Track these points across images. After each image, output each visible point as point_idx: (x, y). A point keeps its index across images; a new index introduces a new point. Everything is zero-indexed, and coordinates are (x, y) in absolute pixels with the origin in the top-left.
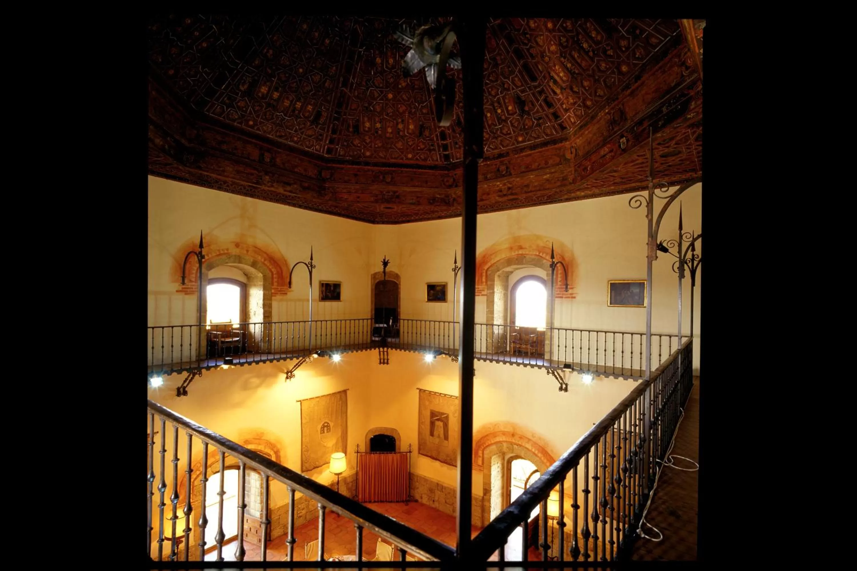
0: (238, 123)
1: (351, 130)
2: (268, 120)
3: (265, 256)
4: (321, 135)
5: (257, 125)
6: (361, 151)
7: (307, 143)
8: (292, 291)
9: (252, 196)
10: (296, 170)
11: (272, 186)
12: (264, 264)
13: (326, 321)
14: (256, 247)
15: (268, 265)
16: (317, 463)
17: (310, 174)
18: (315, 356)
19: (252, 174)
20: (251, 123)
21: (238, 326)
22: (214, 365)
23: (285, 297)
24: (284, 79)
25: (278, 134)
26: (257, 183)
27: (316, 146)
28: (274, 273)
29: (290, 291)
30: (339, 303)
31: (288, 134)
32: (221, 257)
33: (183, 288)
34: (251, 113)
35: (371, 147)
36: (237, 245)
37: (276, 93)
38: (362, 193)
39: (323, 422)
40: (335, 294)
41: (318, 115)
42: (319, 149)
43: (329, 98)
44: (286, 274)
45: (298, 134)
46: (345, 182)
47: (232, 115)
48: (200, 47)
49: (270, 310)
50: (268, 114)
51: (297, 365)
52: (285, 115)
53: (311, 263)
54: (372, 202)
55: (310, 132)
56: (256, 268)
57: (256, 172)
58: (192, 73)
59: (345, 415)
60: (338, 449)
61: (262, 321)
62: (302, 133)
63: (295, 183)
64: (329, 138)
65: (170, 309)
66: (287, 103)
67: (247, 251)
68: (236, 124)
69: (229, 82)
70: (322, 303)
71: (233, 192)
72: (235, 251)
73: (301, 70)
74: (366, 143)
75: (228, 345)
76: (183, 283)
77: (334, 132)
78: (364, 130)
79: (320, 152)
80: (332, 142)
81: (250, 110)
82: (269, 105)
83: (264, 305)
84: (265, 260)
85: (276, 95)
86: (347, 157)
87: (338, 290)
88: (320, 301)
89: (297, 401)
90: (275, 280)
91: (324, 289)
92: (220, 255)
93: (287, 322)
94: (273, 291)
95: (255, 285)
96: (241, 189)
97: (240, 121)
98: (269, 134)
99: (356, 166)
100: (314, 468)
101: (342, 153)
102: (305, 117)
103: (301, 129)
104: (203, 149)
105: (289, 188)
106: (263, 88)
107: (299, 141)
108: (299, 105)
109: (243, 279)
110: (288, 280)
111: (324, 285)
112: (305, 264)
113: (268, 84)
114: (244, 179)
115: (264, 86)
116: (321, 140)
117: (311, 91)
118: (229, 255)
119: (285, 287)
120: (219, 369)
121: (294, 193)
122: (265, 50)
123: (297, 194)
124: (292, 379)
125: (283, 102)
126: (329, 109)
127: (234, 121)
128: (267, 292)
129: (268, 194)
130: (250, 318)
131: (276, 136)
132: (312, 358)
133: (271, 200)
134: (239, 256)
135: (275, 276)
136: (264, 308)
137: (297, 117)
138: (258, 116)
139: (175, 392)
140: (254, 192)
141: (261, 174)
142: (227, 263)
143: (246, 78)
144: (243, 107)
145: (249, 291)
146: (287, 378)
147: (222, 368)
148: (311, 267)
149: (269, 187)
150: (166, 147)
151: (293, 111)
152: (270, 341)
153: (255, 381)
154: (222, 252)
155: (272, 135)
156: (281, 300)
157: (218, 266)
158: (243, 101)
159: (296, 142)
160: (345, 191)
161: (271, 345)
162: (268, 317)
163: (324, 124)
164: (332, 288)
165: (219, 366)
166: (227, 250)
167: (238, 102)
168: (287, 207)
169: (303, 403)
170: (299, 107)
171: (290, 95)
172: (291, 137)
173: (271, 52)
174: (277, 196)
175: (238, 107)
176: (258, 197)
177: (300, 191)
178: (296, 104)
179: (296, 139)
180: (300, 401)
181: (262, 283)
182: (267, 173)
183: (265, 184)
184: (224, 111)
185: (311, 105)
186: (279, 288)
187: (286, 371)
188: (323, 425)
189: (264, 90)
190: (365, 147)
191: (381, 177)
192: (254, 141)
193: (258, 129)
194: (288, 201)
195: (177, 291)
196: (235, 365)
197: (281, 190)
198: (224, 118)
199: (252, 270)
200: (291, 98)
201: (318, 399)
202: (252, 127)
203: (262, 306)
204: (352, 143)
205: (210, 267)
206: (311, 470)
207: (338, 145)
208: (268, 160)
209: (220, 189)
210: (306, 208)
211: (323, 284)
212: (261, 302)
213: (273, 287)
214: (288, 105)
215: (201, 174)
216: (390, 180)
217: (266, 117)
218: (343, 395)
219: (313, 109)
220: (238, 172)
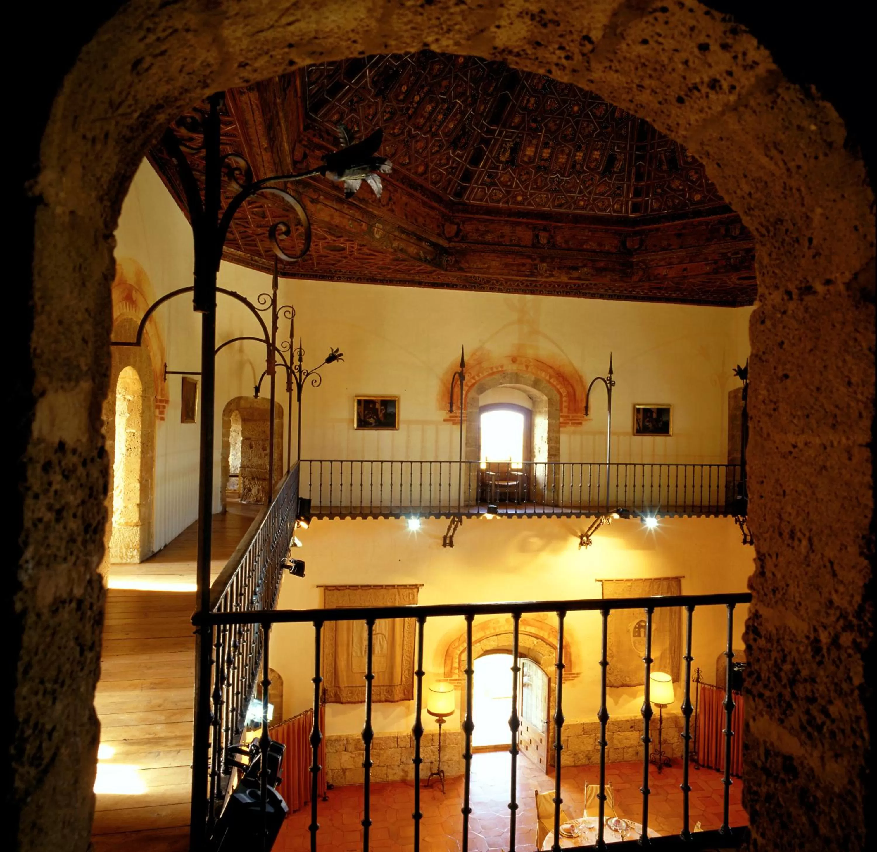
0: (503, 203)
1: (664, 167)
2: (539, 189)
3: (550, 371)
4: (619, 188)
5: (527, 199)
6: (684, 196)
7: (600, 204)
8: (590, 420)
9: (532, 292)
10: (585, 247)
11: (552, 275)
12: (550, 383)
13: (643, 465)
14: (538, 361)
15: (555, 383)
16: (628, 679)
17: (607, 248)
18: (616, 516)
19: (524, 265)
20: (519, 198)
21: (520, 466)
22: (476, 512)
23: (579, 428)
24: (553, 128)
25: (557, 203)
26: (532, 275)
27: (613, 207)
28: (564, 394)
29: (586, 420)
30: (668, 438)
31: (569, 200)
32: (494, 376)
33: (451, 417)
34: (517, 186)
35: (701, 185)
36: (514, 360)
37: (545, 151)
38: (691, 261)
39: (638, 621)
40: (660, 425)
41: (611, 160)
42: (620, 210)
43: (623, 132)
44: (580, 395)
45: (585, 196)
46: (663, 249)
47: (496, 195)
48: (446, 130)
49: (558, 445)
50: (539, 181)
51: (592, 526)
52: (562, 175)
53: (610, 378)
54: (708, 274)
55: (601, 189)
56: (539, 390)
57: (529, 261)
58: (443, 161)
59: (677, 615)
60: (665, 667)
61: (546, 461)
62: (590, 193)
63: (585, 266)
64: (632, 189)
65: (437, 441)
66: (562, 159)
67: (527, 366)
68: (501, 205)
69: (487, 156)
70: (639, 439)
71: (508, 291)
72: (511, 368)
73: (576, 109)
74: (692, 181)
75: (503, 490)
76: (451, 411)
77: (639, 177)
78: (686, 163)
79: (621, 212)
80: (638, 193)
81: (516, 183)
82: (538, 169)
83: (549, 440)
84: (551, 377)
85: (546, 153)
86: (664, 210)
87: (664, 419)
88: (634, 435)
89: (597, 580)
90: (565, 404)
91: (641, 416)
92: (493, 374)
93: (582, 464)
94: (561, 420)
95: (540, 412)
96: (518, 285)
97: (505, 199)
98: (544, 206)
99: (679, 222)
100: (623, 686)
101: (655, 206)
102: (591, 170)
103: (587, 188)
104: (464, 246)
105: (575, 274)
106: (529, 149)
107: (587, 205)
108: (579, 156)
109: (527, 404)
110: (584, 405)
111: (641, 411)
112: (603, 380)
113: (534, 142)
114: (513, 273)
115: (529, 146)
116: (620, 195)
117: (594, 131)
118: (503, 373)
119: (579, 415)
120: (481, 518)
121: (584, 280)
122: (525, 101)
123: (589, 280)
124: (588, 546)
125: (557, 158)
126: (625, 148)
127: (498, 201)
128: (554, 422)
129: (554, 286)
130: (534, 457)
131: (554, 207)
132: (610, 520)
133: (558, 294)
134: (516, 374)
135: (564, 399)
136: (549, 443)
137: (579, 173)
138: (526, 188)
139: (441, 542)
140: (536, 286)
141: (536, 262)
142: (501, 384)
143: (506, 144)
144: (507, 182)
145: (534, 420)
146: (581, 544)
147: (485, 518)
148: (610, 383)
149: (547, 277)
150: (422, 253)
151: (574, 167)
152: (556, 489)
153: (536, 542)
154: (495, 370)
155: (549, 207)
156: (574, 433)
157: (490, 388)
158: (506, 173)
159: (583, 208)
160: (663, 263)
161: (558, 495)
162: (555, 455)
163: (622, 170)
164: (655, 416)
165: (482, 514)
166: (502, 366)
167: (500, 178)
168: (582, 300)
169: (606, 584)
170: (581, 158)
171: (565, 146)
172: (575, 203)
173: (532, 100)
174: (567, 286)
175: (501, 183)
176: (541, 293)
177: (592, 275)
178: (575, 155)
179: (582, 203)
180: (602, 581)
181: (547, 409)
182: (543, 260)
183: (542, 275)
184: (486, 194)
185: (597, 150)
186: (570, 415)
187: (580, 534)
188: (638, 623)
189: (530, 151)
190: (690, 188)
191: (723, 231)
192: (525, 220)
193: (530, 204)
194: (583, 291)
195: (444, 420)
196: (501, 515)
197: (564, 279)
198: (487, 201)
199: (534, 392)
200: (567, 150)
201: (629, 584)
202: (521, 203)
203: (546, 440)
204: (669, 187)
205: (482, 390)
206: (618, 687)
207: (647, 196)
208: (545, 241)
209: (492, 289)
210: (611, 297)
211: (638, 410)
212: (545, 435)
213: (561, 414)
214: (564, 161)
215: (466, 276)
216: (738, 232)
217: (537, 186)
218: (674, 584)
219: (602, 155)
220: (506, 265)
